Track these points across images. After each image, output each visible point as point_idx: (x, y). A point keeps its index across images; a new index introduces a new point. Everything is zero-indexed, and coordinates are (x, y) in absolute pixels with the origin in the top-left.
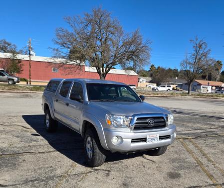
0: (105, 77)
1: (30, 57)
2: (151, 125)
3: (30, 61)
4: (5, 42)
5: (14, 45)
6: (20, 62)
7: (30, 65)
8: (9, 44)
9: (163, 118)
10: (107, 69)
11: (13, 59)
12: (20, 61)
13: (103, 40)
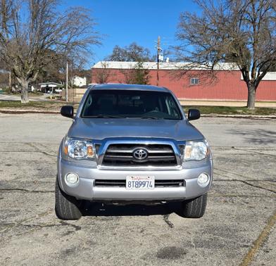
0: (256, 87)
1: (158, 64)
2: (140, 158)
3: (158, 70)
4: (135, 47)
5: (146, 50)
6: (146, 73)
7: (158, 76)
8: (140, 49)
9: (170, 147)
10: (261, 73)
11: (139, 70)
12: (147, 71)
13: (257, 21)
